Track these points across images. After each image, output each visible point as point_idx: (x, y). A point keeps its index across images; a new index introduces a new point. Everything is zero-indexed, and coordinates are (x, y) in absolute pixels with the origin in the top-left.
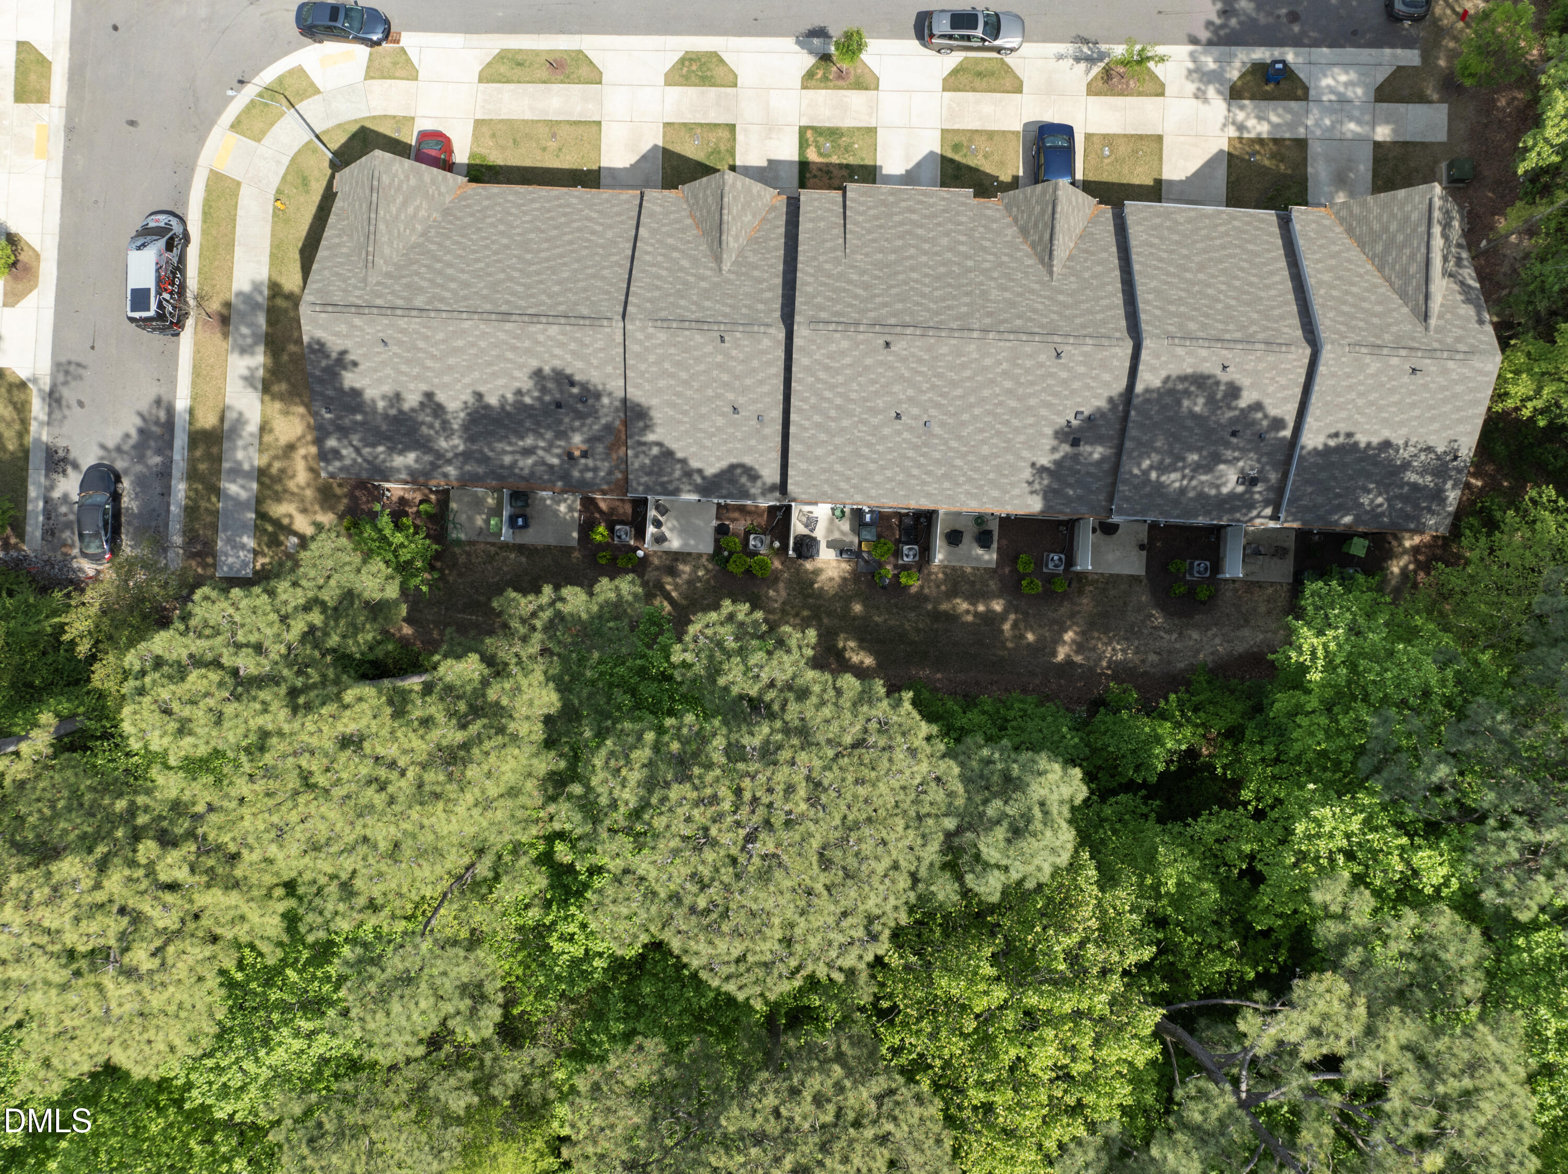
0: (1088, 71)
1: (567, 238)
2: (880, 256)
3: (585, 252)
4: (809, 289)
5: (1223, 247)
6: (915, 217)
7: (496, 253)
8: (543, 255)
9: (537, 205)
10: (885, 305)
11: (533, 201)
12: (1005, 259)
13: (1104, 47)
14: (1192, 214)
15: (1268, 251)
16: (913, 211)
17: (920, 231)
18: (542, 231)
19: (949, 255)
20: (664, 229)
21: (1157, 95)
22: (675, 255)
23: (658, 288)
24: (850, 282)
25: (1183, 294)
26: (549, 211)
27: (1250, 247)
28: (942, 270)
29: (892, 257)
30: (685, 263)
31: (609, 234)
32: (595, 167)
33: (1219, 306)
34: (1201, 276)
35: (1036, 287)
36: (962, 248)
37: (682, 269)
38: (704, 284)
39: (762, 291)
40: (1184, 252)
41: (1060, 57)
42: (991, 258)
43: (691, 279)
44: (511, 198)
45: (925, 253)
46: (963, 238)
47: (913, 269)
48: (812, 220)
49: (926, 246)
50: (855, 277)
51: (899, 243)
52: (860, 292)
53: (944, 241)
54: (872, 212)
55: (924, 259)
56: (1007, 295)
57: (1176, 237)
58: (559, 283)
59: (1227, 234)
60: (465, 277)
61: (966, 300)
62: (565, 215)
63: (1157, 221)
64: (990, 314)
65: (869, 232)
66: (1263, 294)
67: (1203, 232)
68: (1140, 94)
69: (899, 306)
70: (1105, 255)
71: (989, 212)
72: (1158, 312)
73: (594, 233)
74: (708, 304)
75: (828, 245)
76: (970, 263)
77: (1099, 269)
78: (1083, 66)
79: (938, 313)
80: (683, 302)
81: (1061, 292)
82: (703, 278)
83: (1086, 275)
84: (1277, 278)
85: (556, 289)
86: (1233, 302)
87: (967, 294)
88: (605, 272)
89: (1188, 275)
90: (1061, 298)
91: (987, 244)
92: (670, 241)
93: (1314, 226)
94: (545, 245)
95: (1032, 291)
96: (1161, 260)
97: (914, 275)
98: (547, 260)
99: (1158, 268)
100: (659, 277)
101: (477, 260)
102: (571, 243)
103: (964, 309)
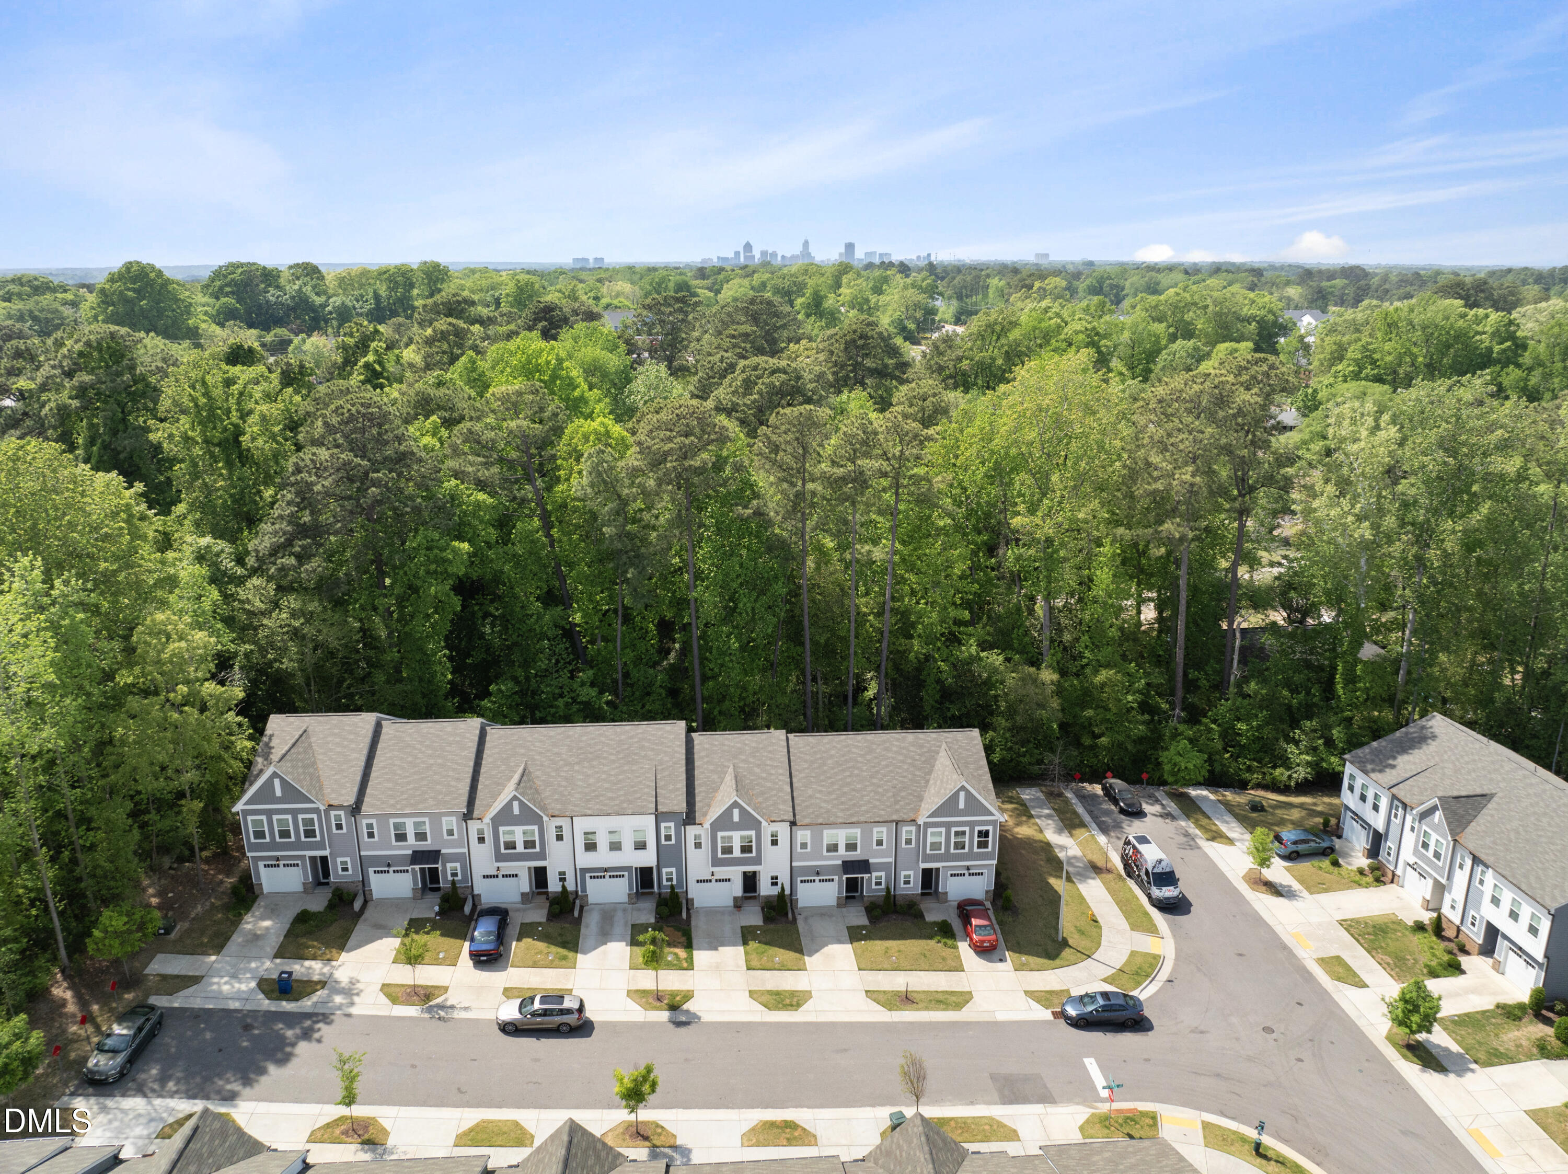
0: (446, 1000)
1: (836, 787)
2: (634, 768)
3: (822, 778)
4: (678, 743)
5: (409, 783)
6: (610, 795)
7: (877, 772)
8: (848, 773)
9: (863, 808)
10: (632, 737)
11: (867, 812)
12: (553, 774)
13: (426, 1015)
14: (421, 806)
15: (379, 783)
16: (611, 799)
17: (606, 785)
18: (854, 790)
19: (589, 772)
20: (774, 792)
21: (388, 985)
22: (764, 775)
23: (770, 752)
24: (653, 750)
25: (448, 748)
26: (854, 805)
27: (390, 785)
28: (595, 763)
29: (626, 768)
30: (757, 770)
31: (810, 792)
32: (855, 944)
33: (428, 743)
34: (431, 761)
35: (537, 757)
36: (580, 777)
37: (758, 766)
38: (743, 757)
39: (707, 756)
40: (436, 777)
41: (466, 1009)
42: (563, 774)
43: (751, 760)
44: (883, 813)
45: (604, 772)
46: (580, 783)
47: (613, 761)
48: (678, 790)
49: (604, 776)
50: (650, 753)
51: (621, 777)
52: (647, 744)
53: (591, 781)
54: (638, 795)
55: (606, 769)
56: (556, 750)
57: (439, 787)
58: (832, 756)
59: (402, 793)
60: (890, 755)
61: (582, 744)
62: (842, 803)
63: (447, 798)
64: (568, 737)
65: (640, 782)
66: (396, 753)
67: (418, 793)
68: (403, 986)
69: (623, 737)
70: (487, 782)
71: (559, 806)
72: (468, 735)
73: (820, 792)
74: (739, 745)
75: (666, 773)
76: (577, 768)
77: (494, 773)
78: (449, 1003)
79: (600, 735)
80: (754, 745)
81: (523, 754)
82: (744, 761)
83: (503, 768)
84: (382, 765)
85: (833, 752)
86: (418, 746)
87: (581, 748)
88: (806, 765)
89: (440, 761)
90: (522, 751)
91: (564, 783)
92: (769, 784)
93: (344, 792)
94: (848, 780)
95: (540, 753)
96: (454, 770)
97: (613, 757)
98: (844, 770)
99: (457, 764)
100: (771, 759)
101: (887, 766)
102: (833, 784)
103: (584, 738)
